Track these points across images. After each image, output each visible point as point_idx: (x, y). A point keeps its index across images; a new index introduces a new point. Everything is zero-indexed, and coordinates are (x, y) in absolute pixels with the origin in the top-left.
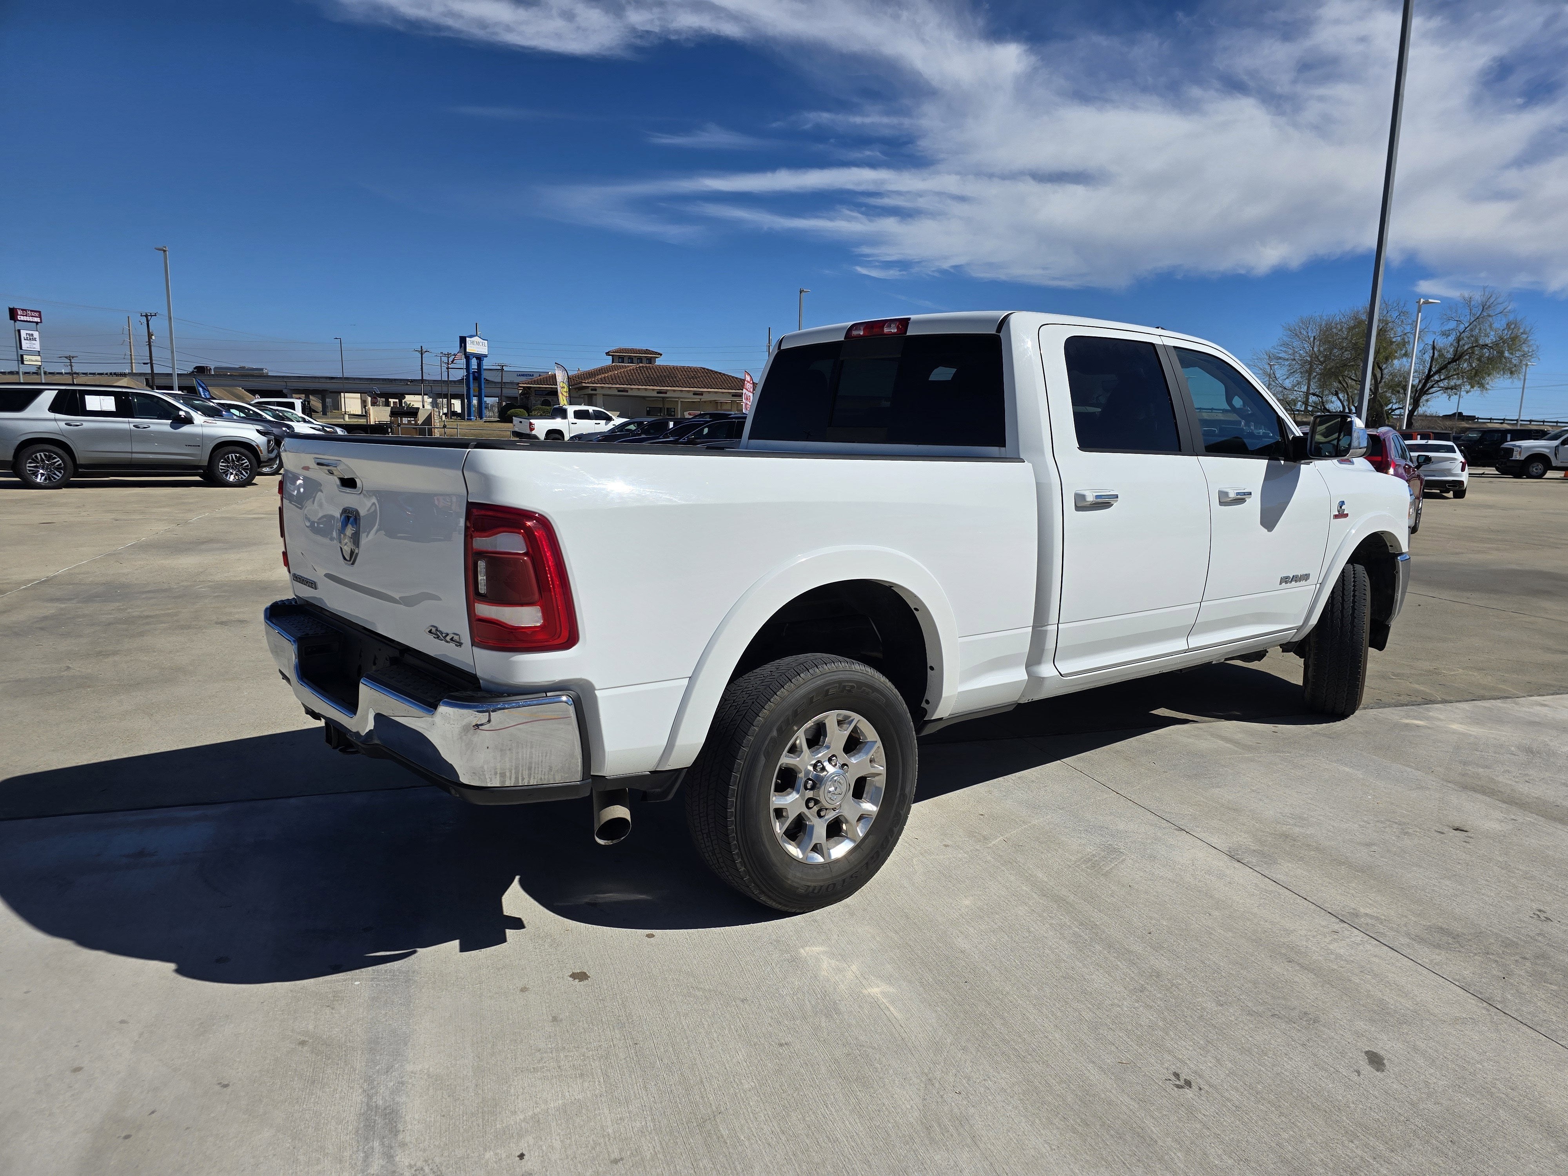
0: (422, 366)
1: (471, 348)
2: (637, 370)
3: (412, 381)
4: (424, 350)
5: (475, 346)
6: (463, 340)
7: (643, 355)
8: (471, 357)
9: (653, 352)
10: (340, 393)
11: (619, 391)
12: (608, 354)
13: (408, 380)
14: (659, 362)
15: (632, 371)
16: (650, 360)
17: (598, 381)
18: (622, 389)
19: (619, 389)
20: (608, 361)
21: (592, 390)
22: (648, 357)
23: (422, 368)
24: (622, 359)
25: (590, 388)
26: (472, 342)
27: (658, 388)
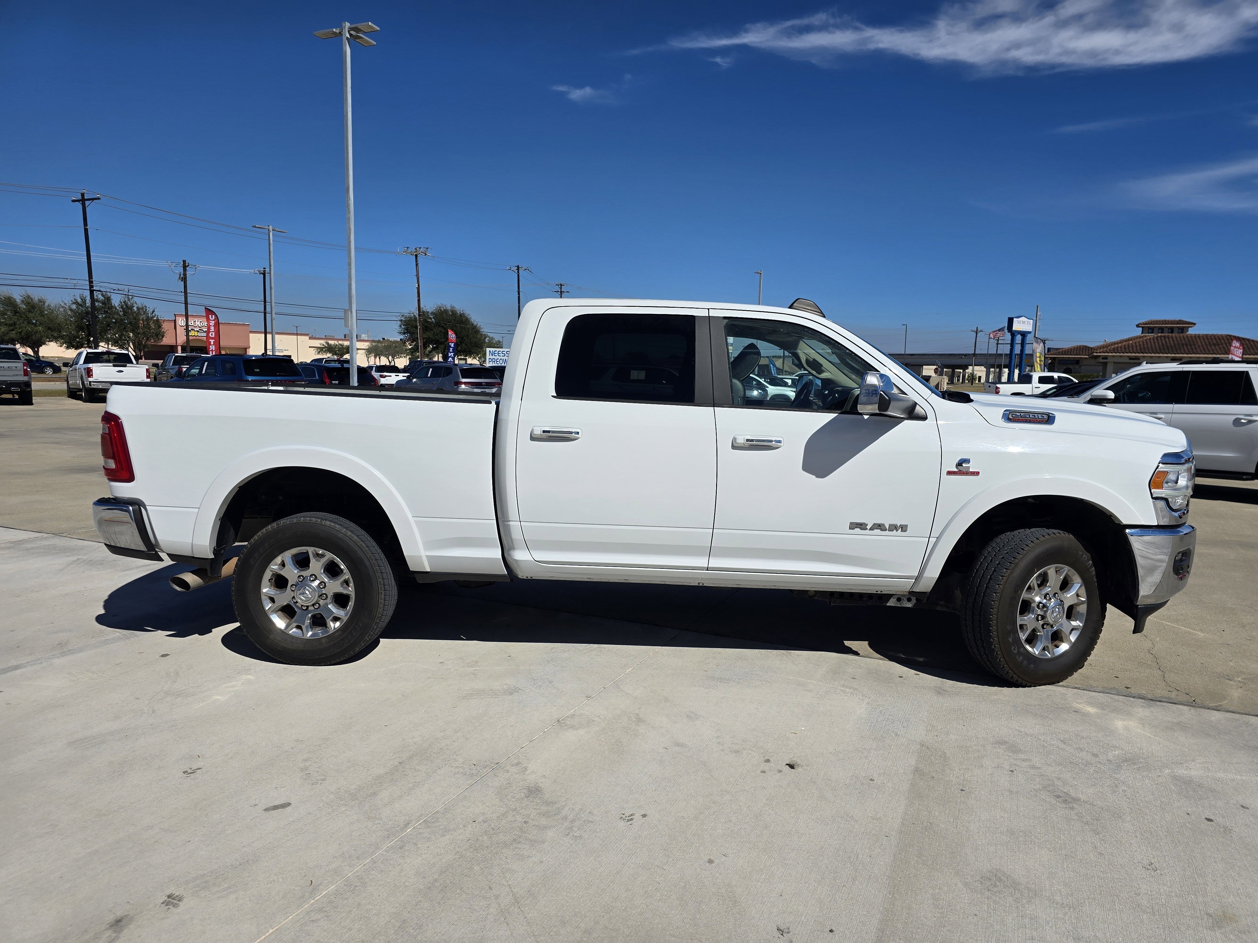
0: (976, 343)
1: (1016, 327)
2: (1157, 339)
3: (966, 355)
4: (979, 329)
5: (1022, 325)
6: (1011, 321)
7: (1175, 325)
8: (1016, 334)
9: (1186, 322)
10: (922, 366)
11: (1130, 359)
12: (1138, 326)
13: (963, 355)
14: (1192, 331)
15: (1152, 340)
16: (1183, 330)
17: (1110, 351)
18: (1134, 357)
19: (1131, 357)
20: (1138, 332)
21: (1103, 358)
22: (1182, 327)
23: (975, 345)
24: (1151, 330)
25: (1101, 357)
26: (1019, 322)
27: (1173, 355)
